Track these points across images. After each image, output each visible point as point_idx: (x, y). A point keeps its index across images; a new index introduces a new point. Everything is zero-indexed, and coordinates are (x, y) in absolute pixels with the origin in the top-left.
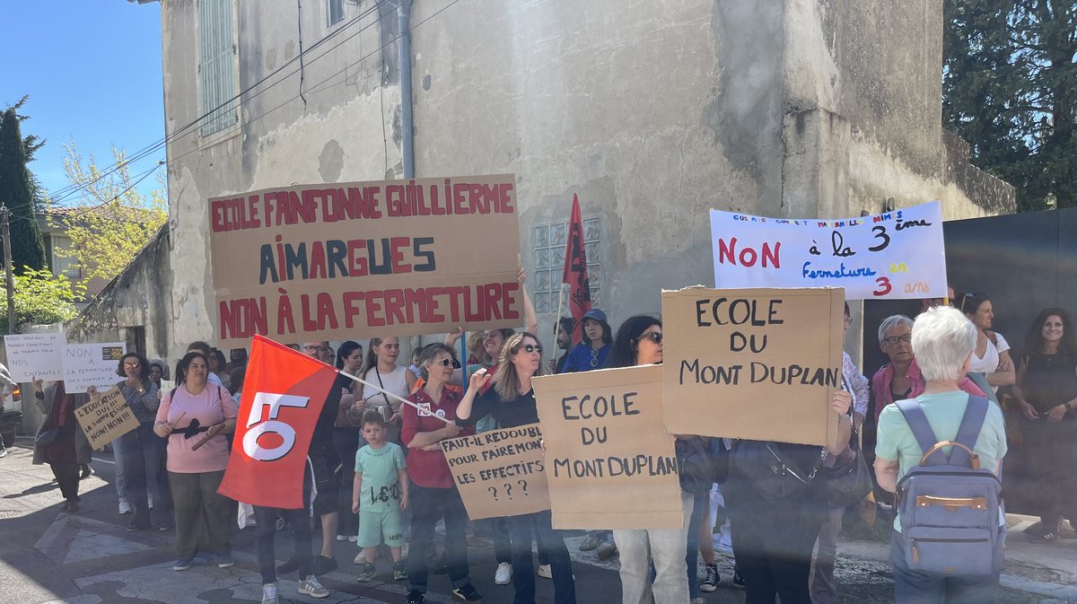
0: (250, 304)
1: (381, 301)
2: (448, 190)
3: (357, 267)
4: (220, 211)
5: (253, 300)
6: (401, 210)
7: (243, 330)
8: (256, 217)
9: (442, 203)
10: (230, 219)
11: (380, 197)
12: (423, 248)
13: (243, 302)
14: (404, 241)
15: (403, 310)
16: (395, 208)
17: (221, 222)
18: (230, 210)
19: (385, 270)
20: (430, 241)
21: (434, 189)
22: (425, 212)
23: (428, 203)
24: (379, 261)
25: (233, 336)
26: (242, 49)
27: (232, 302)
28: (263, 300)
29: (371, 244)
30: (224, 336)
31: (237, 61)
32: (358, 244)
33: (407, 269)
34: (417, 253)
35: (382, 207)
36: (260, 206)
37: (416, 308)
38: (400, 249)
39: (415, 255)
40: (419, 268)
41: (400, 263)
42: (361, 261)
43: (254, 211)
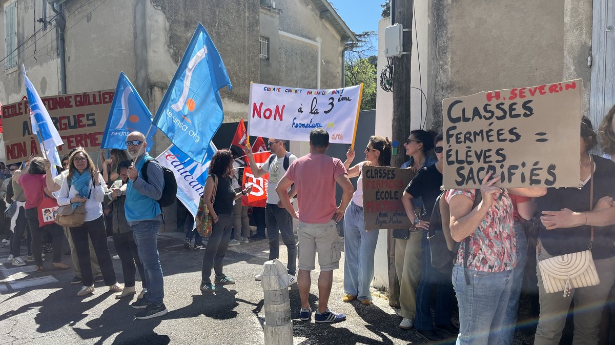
0: (18, 145)
1: (73, 139)
2: (100, 95)
3: (63, 127)
4: (6, 110)
5: (20, 144)
6: (81, 104)
7: (17, 155)
8: (21, 111)
9: (98, 100)
10: (10, 113)
11: (72, 100)
12: (90, 118)
13: (16, 144)
14: (83, 116)
15: (83, 142)
16: (78, 104)
17: (7, 115)
18: (10, 110)
19: (74, 127)
20: (93, 114)
21: (94, 96)
22: (90, 104)
23: (92, 100)
24: (72, 124)
25: (12, 158)
26: (18, 34)
27: (11, 145)
28: (24, 143)
29: (69, 118)
30: (8, 159)
31: (17, 40)
32: (64, 118)
33: (84, 126)
34: (88, 119)
35: (73, 103)
36: (23, 107)
37: (89, 141)
38: (81, 119)
39: (87, 120)
40: (89, 125)
41: (81, 124)
42: (65, 124)
43: (20, 109)
